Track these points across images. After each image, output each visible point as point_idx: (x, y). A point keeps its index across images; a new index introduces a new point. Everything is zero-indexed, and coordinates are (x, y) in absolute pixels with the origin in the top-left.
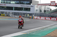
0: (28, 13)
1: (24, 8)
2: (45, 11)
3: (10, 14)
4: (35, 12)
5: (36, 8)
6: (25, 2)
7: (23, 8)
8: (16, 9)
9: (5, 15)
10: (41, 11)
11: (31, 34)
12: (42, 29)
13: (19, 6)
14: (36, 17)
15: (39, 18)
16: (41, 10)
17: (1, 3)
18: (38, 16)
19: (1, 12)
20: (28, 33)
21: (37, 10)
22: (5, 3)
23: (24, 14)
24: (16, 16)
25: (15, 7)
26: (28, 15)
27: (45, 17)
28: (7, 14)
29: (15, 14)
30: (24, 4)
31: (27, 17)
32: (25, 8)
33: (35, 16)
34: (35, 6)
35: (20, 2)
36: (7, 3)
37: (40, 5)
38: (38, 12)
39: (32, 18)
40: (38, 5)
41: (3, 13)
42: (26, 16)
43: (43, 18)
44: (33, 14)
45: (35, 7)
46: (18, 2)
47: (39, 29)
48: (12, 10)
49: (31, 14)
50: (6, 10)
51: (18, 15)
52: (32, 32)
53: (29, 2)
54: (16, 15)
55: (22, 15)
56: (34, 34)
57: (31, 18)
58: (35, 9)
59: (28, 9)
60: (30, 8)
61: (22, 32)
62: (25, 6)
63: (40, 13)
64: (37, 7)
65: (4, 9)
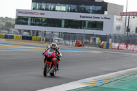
0: (97, 36)
1: (87, 23)
3: (54, 35)
4: (115, 32)
5: (117, 23)
6: (91, 8)
7: (85, 21)
8: (70, 24)
9: (43, 40)
10: (128, 30)
11: (104, 86)
12: (131, 75)
13: (76, 16)
14: (116, 45)
15: (123, 46)
16: (128, 27)
17: (34, 9)
18: (121, 43)
19: (34, 32)
20: (98, 84)
21: (118, 28)
22: (43, 10)
24: (67, 42)
25: (66, 20)
28: (48, 38)
29: (66, 37)
30: (89, 13)
31: (94, 45)
32: (90, 22)
33: (115, 42)
34: (116, 17)
35: (78, 8)
36: (47, 10)
37: (126, 14)
38: (122, 32)
39: (107, 48)
40: (122, 14)
41: (37, 35)
42: (91, 41)
43: (133, 46)
44: (110, 37)
45: (115, 19)
46: (74, 7)
47: (123, 75)
48: (58, 27)
49: (103, 38)
50: (44, 26)
51: (74, 39)
52: (108, 81)
53: (99, 8)
54: (69, 39)
55: (82, 40)
57: (105, 46)
58: (114, 25)
59: (97, 25)
60: (102, 22)
61: (82, 81)
62: (91, 17)
63: (127, 36)
64: (120, 20)
65: (40, 25)
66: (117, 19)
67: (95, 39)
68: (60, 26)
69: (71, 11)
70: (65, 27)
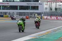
0: (36, 13)
2: (56, 9)
4: (45, 11)
5: (45, 6)
7: (29, 6)
8: (22, 8)
9: (9, 17)
10: (51, 9)
13: (25, 4)
15: (49, 17)
17: (3, 1)
19: (4, 13)
20: (38, 37)
21: (46, 8)
22: (8, 1)
23: (31, 14)
25: (20, 6)
26: (36, 14)
27: (57, 16)
28: (11, 15)
29: (20, 14)
30: (31, 2)
32: (32, 6)
33: (45, 16)
36: (10, 1)
37: (50, 1)
38: (48, 10)
39: (41, 19)
40: (48, 2)
41: (6, 14)
42: (33, 16)
43: (54, 17)
44: (42, 13)
45: (44, 4)
48: (16, 10)
50: (9, 9)
51: (24, 15)
52: (42, 35)
54: (22, 16)
55: (29, 15)
56: (44, 37)
60: (38, 6)
61: (30, 36)
62: (32, 4)
63: (51, 12)
65: (7, 9)
66: (45, 4)
67: (35, 15)
68: (17, 9)
69: (22, 1)
70: (20, 9)
